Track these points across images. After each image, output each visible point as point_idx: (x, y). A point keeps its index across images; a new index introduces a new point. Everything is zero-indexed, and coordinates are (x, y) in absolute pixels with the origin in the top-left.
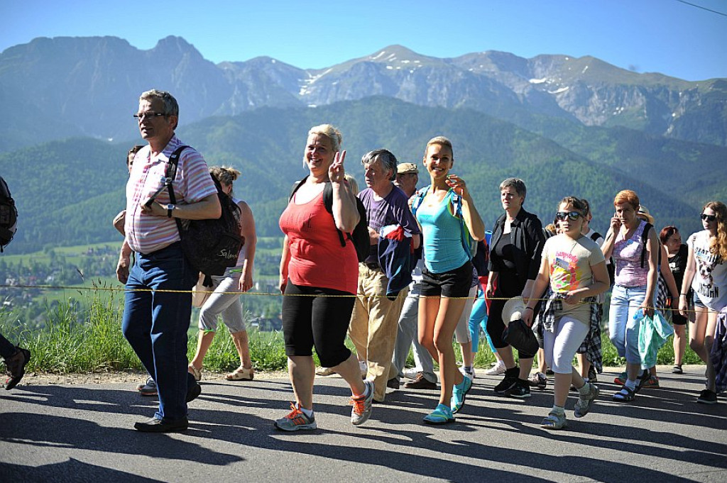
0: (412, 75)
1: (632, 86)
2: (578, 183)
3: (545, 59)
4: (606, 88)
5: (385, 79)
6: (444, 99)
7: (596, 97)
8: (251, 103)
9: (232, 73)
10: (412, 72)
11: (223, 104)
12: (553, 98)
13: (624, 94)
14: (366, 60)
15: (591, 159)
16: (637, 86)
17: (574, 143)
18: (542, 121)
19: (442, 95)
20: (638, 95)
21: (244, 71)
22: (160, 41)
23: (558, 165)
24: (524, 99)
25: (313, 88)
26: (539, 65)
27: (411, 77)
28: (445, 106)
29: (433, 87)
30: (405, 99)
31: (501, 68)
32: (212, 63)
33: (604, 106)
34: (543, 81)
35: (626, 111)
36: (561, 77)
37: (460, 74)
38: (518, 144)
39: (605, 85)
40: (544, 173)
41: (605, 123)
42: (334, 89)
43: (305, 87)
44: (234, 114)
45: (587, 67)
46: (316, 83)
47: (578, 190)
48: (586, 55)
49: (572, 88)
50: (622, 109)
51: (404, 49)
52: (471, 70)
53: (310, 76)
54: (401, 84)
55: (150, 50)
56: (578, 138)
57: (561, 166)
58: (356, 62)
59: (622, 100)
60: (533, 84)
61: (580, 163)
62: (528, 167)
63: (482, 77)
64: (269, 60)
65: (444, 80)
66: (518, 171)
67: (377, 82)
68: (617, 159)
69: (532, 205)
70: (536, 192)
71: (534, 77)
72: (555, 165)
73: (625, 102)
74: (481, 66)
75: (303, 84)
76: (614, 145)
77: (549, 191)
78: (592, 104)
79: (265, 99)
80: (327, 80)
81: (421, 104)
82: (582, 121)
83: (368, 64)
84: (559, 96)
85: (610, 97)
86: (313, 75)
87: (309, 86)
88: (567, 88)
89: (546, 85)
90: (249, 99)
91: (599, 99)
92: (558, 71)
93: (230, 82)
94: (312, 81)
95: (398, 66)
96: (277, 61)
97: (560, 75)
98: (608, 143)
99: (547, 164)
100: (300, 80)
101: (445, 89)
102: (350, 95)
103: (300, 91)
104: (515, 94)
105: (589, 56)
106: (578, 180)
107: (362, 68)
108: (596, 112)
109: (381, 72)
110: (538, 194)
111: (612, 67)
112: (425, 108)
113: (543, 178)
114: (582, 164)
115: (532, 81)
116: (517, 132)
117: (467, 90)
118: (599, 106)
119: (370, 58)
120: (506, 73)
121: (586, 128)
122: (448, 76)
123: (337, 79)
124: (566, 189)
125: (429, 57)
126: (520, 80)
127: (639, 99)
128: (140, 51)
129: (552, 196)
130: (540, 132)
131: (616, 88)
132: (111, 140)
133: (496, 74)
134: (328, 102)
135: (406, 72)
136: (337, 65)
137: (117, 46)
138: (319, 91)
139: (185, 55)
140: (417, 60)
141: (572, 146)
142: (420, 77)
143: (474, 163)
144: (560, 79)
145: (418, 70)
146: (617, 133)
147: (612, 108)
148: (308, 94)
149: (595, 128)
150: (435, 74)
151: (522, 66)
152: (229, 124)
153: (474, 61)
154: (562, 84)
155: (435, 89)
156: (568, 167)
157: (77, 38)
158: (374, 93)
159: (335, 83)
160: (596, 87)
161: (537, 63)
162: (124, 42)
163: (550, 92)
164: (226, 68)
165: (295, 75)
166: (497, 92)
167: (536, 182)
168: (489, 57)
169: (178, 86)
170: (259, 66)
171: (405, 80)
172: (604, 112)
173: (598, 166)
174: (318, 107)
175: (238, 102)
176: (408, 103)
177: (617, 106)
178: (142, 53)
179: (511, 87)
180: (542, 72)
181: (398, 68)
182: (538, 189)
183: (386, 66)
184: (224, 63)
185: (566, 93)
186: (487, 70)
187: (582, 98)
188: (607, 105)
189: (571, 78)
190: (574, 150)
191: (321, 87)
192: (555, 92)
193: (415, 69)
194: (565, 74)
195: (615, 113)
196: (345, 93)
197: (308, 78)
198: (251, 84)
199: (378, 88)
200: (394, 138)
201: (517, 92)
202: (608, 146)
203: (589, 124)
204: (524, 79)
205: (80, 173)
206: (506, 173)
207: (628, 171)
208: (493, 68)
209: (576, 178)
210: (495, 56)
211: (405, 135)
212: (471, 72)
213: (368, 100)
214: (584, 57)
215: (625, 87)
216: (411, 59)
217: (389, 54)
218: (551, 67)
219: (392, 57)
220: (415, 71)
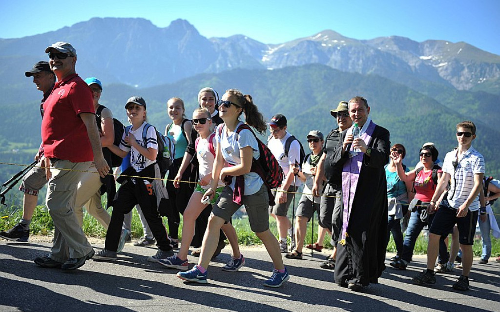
0: (339, 50)
1: (492, 64)
2: (450, 129)
3: (432, 43)
4: (474, 64)
5: (320, 52)
6: (360, 67)
7: (466, 70)
8: (229, 65)
9: (218, 45)
10: (339, 48)
11: (211, 66)
12: (436, 70)
13: (486, 69)
14: (308, 39)
15: (461, 113)
16: (497, 64)
17: (449, 101)
18: (427, 86)
19: (358, 65)
20: (496, 70)
21: (226, 44)
22: (173, 23)
23: (436, 116)
24: (416, 70)
25: (272, 57)
26: (427, 47)
27: (338, 52)
28: (360, 72)
29: (353, 59)
30: (333, 66)
31: (401, 48)
32: (205, 38)
33: (472, 77)
34: (429, 57)
35: (487, 81)
36: (443, 56)
37: (372, 51)
38: (410, 100)
39: (473, 62)
40: (427, 122)
41: (471, 89)
42: (285, 58)
43: (266, 55)
44: (218, 72)
45: (461, 50)
46: (274, 54)
47: (450, 134)
48: (461, 41)
49: (450, 63)
50: (485, 79)
51: (335, 33)
52: (380, 48)
53: (270, 48)
54: (331, 56)
55: (165, 28)
56: (452, 98)
57: (439, 117)
58: (301, 40)
59: (485, 73)
60: (423, 60)
61: (452, 115)
62: (416, 117)
63: (387, 53)
64: (243, 37)
65: (361, 54)
66: (409, 119)
67: (315, 54)
68: (479, 114)
69: (417, 143)
70: (420, 134)
71: (423, 55)
72: (435, 116)
73: (487, 75)
74: (387, 46)
75: (265, 53)
76: (477, 104)
77: (430, 133)
78: (463, 75)
79: (239, 63)
80: (281, 52)
81: (344, 70)
82: (455, 86)
83: (309, 42)
84: (440, 69)
85: (476, 70)
86: (272, 48)
87: (269, 55)
88: (446, 63)
89: (432, 61)
90: (228, 62)
91: (468, 72)
92: (440, 51)
93: (217, 51)
94: (271, 52)
95: (330, 43)
96: (249, 38)
97: (442, 54)
98: (473, 103)
99: (429, 115)
100: (263, 51)
101: (361, 62)
102: (296, 62)
103: (262, 58)
104: (409, 66)
105: (463, 42)
106: (450, 127)
107: (305, 44)
108: (466, 81)
109: (318, 48)
110: (422, 136)
111: (479, 50)
112: (346, 73)
113: (426, 125)
114: (454, 116)
115: (422, 57)
116: (409, 92)
117: (376, 62)
118: (468, 76)
119: (311, 38)
120: (404, 52)
121: (458, 92)
122: (363, 52)
123: (286, 52)
124: (442, 133)
125: (351, 39)
126: (413, 57)
127: (497, 73)
128: (158, 28)
129: (432, 137)
130: (426, 93)
131: (480, 65)
132: (136, 86)
133: (397, 52)
134: (281, 67)
135: (335, 48)
136: (288, 42)
137: (144, 24)
138: (275, 59)
139: (188, 32)
140: (342, 40)
141: (448, 103)
142: (345, 53)
143: (378, 112)
144: (442, 57)
145: (343, 47)
146: (480, 96)
147: (477, 78)
148: (268, 61)
149: (465, 92)
150: (355, 51)
151: (415, 47)
152: (214, 79)
153: (382, 43)
154: (443, 61)
155: (354, 61)
156: (443, 118)
157: (119, 19)
158: (312, 62)
159: (286, 54)
160: (467, 64)
161: (426, 45)
162: (149, 22)
163: (434, 66)
164: (214, 41)
165: (259, 48)
166: (397, 65)
167: (422, 126)
168: (393, 40)
169: (182, 52)
170: (236, 42)
171: (334, 54)
172: (471, 81)
173: (465, 118)
174: (274, 70)
175: (220, 64)
176: (335, 70)
177: (480, 77)
178: (161, 29)
179: (407, 61)
180: (429, 52)
181: (330, 45)
182: (422, 132)
183: (321, 43)
184: (213, 38)
185: (445, 67)
186: (390, 49)
187: (457, 70)
188: (474, 76)
189: (449, 57)
190: (449, 106)
191: (277, 56)
192: (437, 66)
193: (341, 46)
194: (445, 54)
195: (479, 82)
196: (293, 60)
197: (268, 50)
198: (230, 53)
199: (315, 58)
200: (324, 93)
201: (412, 63)
202: (473, 104)
203: (461, 88)
204: (416, 56)
205: (116, 107)
206: (400, 120)
207: (486, 122)
208: (395, 48)
209: (449, 125)
210: (397, 40)
211: (332, 91)
212: (379, 50)
213: (308, 66)
214: (459, 43)
215: (487, 64)
216: (339, 40)
217: (323, 36)
218: (435, 49)
219: (326, 38)
220: (341, 48)
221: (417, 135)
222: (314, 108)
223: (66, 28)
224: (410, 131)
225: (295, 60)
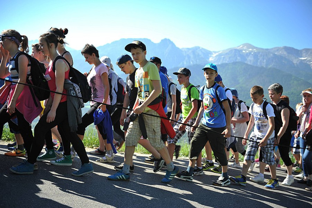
3: (307, 50)
5: (242, 56)
6: (265, 64)
8: (191, 63)
9: (186, 52)
10: (252, 53)
11: (181, 63)
12: (309, 65)
14: (235, 48)
18: (304, 74)
19: (263, 62)
21: (190, 51)
22: (162, 40)
24: (297, 65)
25: (214, 58)
26: (304, 52)
27: (252, 55)
28: (265, 67)
29: (260, 59)
30: (249, 63)
31: (288, 53)
32: (179, 48)
34: (305, 58)
37: (271, 55)
38: (293, 82)
42: (222, 59)
43: (211, 57)
46: (216, 56)
51: (250, 45)
52: (276, 53)
53: (214, 53)
54: (248, 57)
55: (158, 43)
58: (231, 49)
60: (301, 60)
62: (297, 92)
63: (280, 56)
64: (199, 48)
65: (265, 57)
66: (292, 93)
67: (239, 56)
71: (301, 57)
74: (280, 52)
75: (211, 56)
79: (196, 61)
80: (220, 55)
81: (255, 65)
83: (236, 50)
89: (307, 60)
90: (191, 61)
93: (185, 55)
94: (214, 56)
95: (247, 51)
96: (202, 48)
100: (210, 55)
101: (265, 61)
102: (228, 61)
103: (209, 59)
104: (293, 63)
107: (233, 51)
109: (240, 53)
112: (256, 67)
115: (300, 58)
116: (293, 78)
117: (274, 61)
119: (237, 48)
120: (290, 55)
122: (266, 55)
123: (222, 55)
125: (260, 48)
128: (154, 43)
130: (303, 78)
133: (286, 55)
134: (220, 63)
135: (250, 53)
136: (224, 50)
138: (217, 59)
139: (170, 45)
140: (255, 49)
142: (256, 56)
145: (255, 53)
148: (212, 60)
150: (261, 55)
151: (297, 53)
153: (278, 50)
158: (237, 61)
161: (303, 52)
163: (308, 63)
164: (183, 50)
165: (208, 53)
166: (286, 62)
168: (284, 48)
170: (195, 51)
175: (187, 62)
176: (250, 65)
179: (292, 60)
180: (305, 55)
181: (247, 52)
183: (242, 51)
184: (183, 48)
186: (282, 54)
192: (310, 63)
196: (226, 60)
197: (213, 54)
198: (192, 56)
199: (239, 59)
200: (244, 78)
201: (295, 61)
204: (298, 58)
208: (285, 53)
210: (286, 49)
212: (276, 54)
213: (235, 63)
216: (252, 49)
217: (244, 47)
218: (309, 53)
219: (245, 48)
220: (254, 53)
221: (298, 101)
222: (238, 86)
223: (108, 44)
224: (293, 99)
225: (228, 60)
